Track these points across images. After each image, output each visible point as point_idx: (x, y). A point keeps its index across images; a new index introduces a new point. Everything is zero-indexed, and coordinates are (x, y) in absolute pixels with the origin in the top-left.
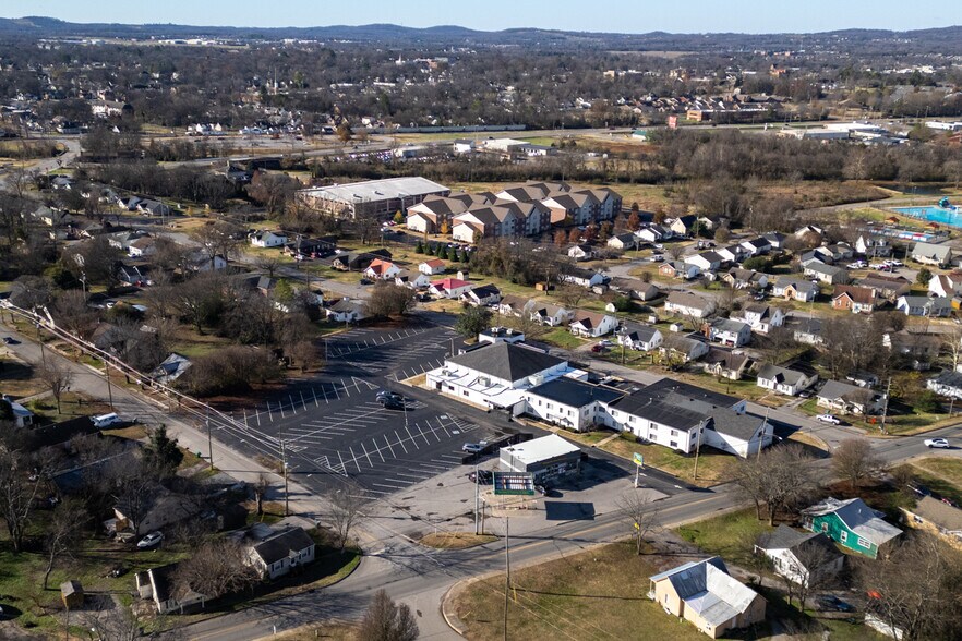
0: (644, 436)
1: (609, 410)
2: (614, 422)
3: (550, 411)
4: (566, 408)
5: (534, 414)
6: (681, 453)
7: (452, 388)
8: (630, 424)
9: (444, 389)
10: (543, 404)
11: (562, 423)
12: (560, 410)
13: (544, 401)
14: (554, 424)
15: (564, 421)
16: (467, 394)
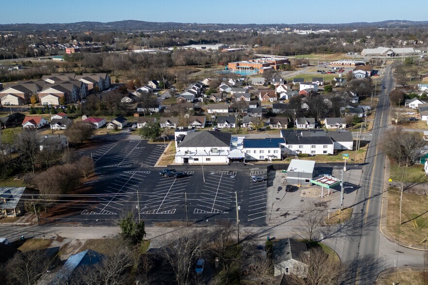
0: (309, 152)
1: (287, 146)
2: (291, 151)
3: (262, 154)
4: (272, 150)
5: (251, 159)
6: (330, 155)
7: (197, 159)
8: (300, 149)
9: (191, 162)
10: (257, 152)
11: (270, 158)
12: (269, 152)
13: (258, 150)
14: (267, 160)
15: (272, 156)
16: (209, 159)
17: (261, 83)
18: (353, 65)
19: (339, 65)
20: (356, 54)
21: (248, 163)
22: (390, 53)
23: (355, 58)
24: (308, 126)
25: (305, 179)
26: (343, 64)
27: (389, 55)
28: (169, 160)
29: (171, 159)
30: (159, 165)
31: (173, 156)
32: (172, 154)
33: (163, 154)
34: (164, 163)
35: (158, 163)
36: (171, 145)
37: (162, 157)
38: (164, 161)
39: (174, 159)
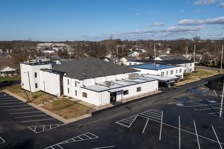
7: (126, 92)
10: (168, 72)
13: (169, 70)
28: (68, 106)
29: (71, 105)
30: (65, 118)
31: (63, 101)
32: (55, 99)
33: (30, 104)
34: (70, 112)
35: (55, 116)
36: (13, 92)
37: (39, 107)
38: (64, 111)
39: (76, 102)
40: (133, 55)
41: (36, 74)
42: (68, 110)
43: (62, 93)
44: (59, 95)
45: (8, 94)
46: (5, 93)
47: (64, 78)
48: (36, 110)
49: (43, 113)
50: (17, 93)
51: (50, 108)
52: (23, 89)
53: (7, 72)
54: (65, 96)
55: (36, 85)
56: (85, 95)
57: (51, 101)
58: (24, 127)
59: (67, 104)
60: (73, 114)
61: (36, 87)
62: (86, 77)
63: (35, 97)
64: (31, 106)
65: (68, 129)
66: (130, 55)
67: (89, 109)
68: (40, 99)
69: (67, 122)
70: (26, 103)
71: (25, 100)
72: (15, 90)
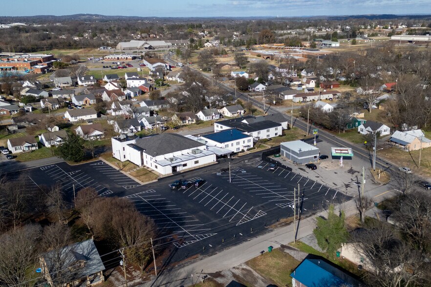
0: (265, 137)
7: (185, 165)
8: (259, 135)
9: (179, 169)
10: (234, 144)
11: (245, 149)
12: (244, 142)
13: (235, 142)
14: (243, 151)
15: (245, 147)
16: (196, 162)
17: (68, 83)
18: (129, 59)
19: (114, 60)
20: (109, 48)
21: (233, 157)
22: (147, 46)
23: (115, 53)
24: (214, 117)
25: (313, 156)
26: (118, 58)
27: (146, 48)
28: (145, 174)
29: (147, 173)
30: (142, 181)
31: (143, 170)
32: (138, 169)
33: (121, 171)
34: (146, 178)
35: (137, 180)
36: (107, 160)
37: (127, 174)
38: (142, 177)
39: (150, 172)
40: (257, 89)
41: (124, 148)
42: (145, 177)
43: (143, 163)
44: (140, 165)
45: (104, 163)
46: (101, 161)
47: (144, 153)
48: (126, 176)
49: (130, 178)
50: (111, 161)
51: (134, 175)
52: (114, 158)
53: (96, 136)
54: (145, 166)
55: (124, 156)
56: (156, 167)
57: (135, 170)
58: (120, 186)
59: (145, 172)
60: (147, 179)
61: (125, 158)
62: (157, 154)
63: (124, 166)
64: (122, 174)
65: (143, 188)
66: (253, 89)
67: (157, 176)
68: (128, 168)
69: (143, 184)
70: (118, 171)
71: (117, 169)
72: (108, 158)
